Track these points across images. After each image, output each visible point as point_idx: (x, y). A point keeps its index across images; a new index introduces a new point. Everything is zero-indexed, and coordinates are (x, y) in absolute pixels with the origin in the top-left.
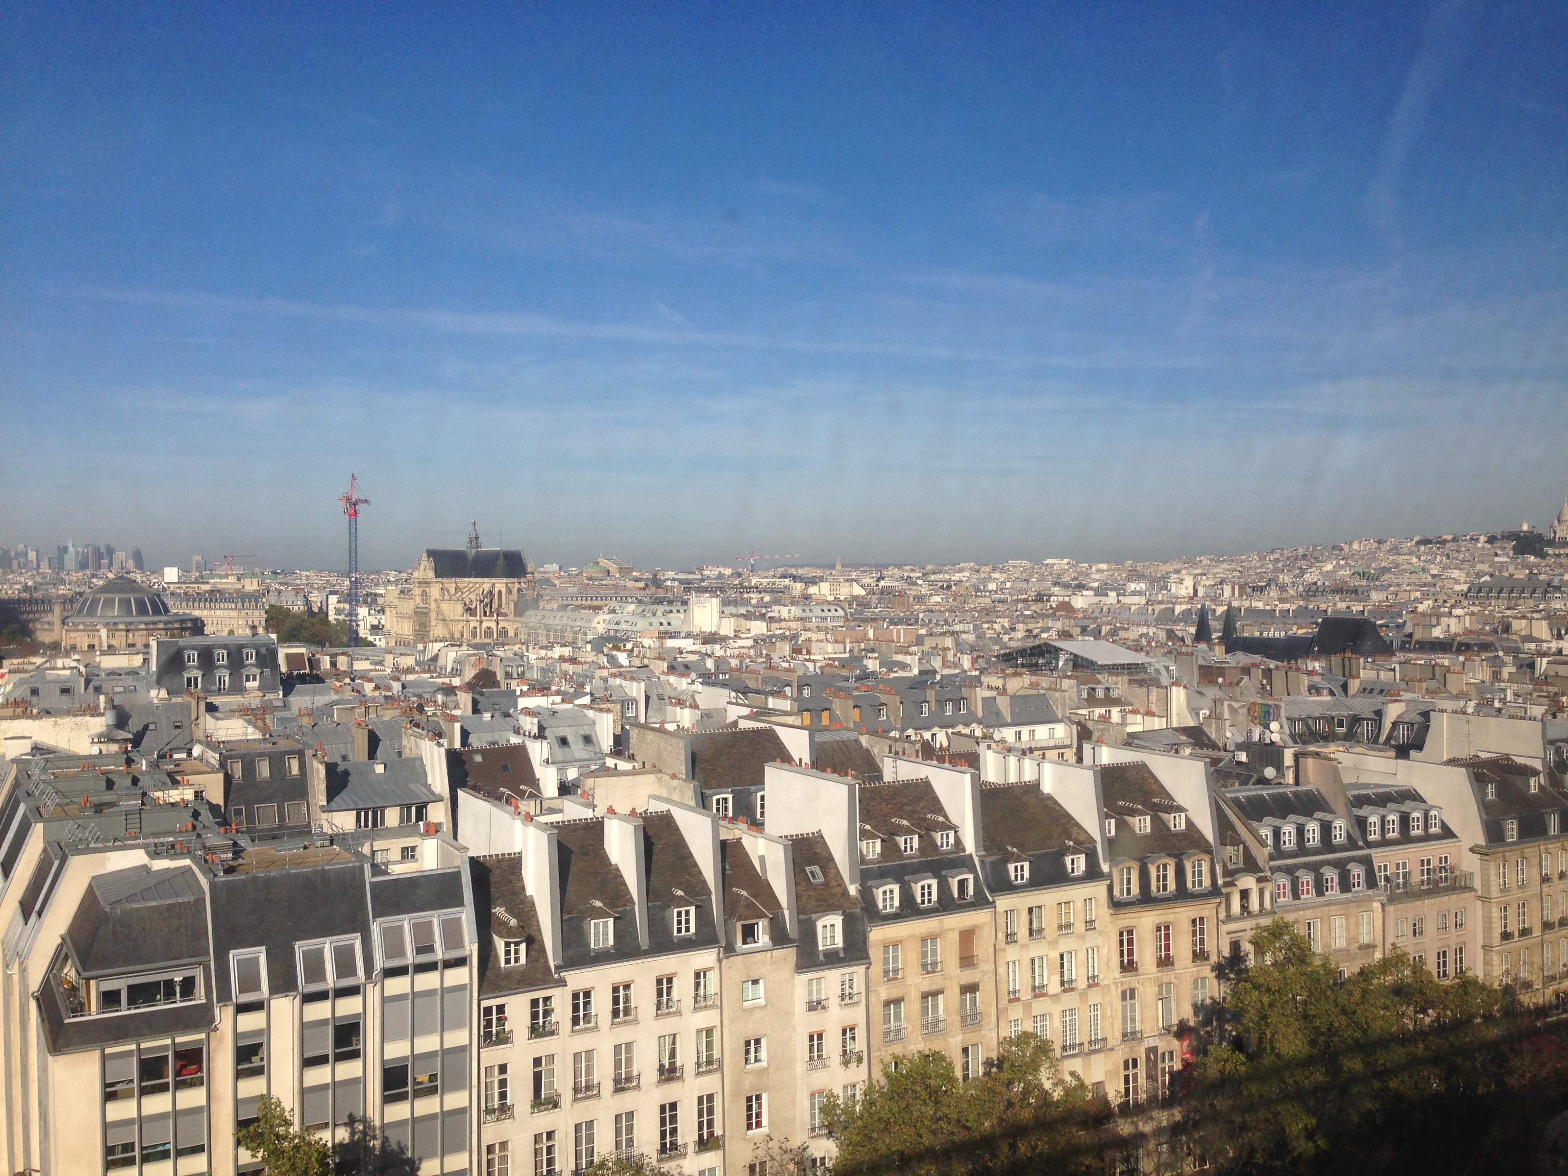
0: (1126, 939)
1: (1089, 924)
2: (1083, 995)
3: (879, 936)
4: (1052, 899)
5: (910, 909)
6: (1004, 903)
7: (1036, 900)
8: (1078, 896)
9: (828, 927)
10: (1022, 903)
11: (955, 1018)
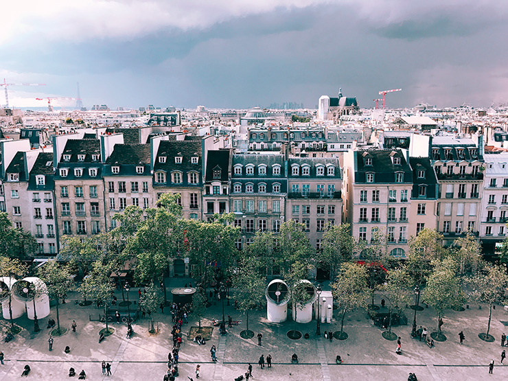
3: (58, 183)
4: (128, 180)
5: (71, 176)
6: (108, 179)
7: (122, 179)
8: (140, 180)
9: (40, 179)
10: (116, 181)
11: (88, 212)
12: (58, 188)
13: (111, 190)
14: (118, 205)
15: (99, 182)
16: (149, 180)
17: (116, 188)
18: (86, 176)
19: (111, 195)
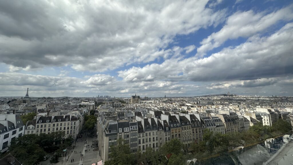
0: (193, 130)
1: (190, 129)
2: (189, 135)
3: (171, 129)
4: (186, 126)
5: (174, 127)
6: (182, 127)
7: (185, 126)
8: (189, 126)
9: (167, 128)
10: (184, 127)
11: (178, 137)
12: (171, 131)
13: (183, 130)
14: (184, 134)
15: (180, 128)
16: (191, 126)
17: (184, 129)
18: (177, 127)
19: (183, 131)
